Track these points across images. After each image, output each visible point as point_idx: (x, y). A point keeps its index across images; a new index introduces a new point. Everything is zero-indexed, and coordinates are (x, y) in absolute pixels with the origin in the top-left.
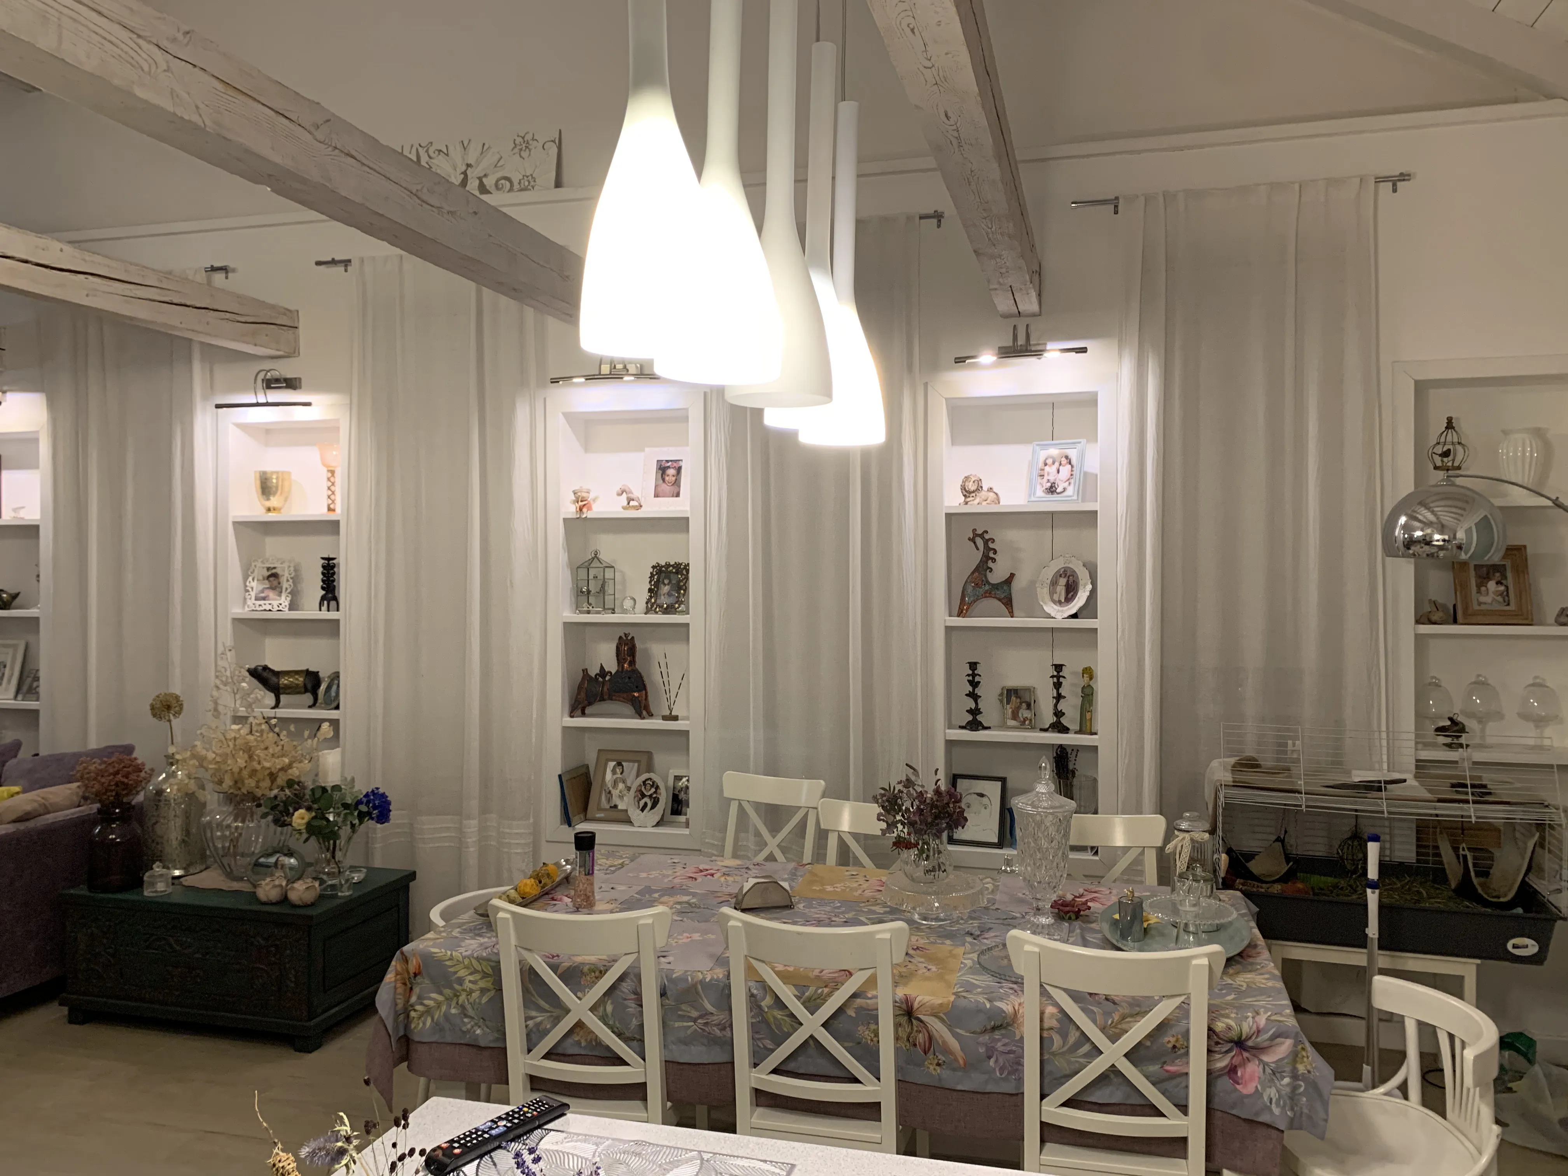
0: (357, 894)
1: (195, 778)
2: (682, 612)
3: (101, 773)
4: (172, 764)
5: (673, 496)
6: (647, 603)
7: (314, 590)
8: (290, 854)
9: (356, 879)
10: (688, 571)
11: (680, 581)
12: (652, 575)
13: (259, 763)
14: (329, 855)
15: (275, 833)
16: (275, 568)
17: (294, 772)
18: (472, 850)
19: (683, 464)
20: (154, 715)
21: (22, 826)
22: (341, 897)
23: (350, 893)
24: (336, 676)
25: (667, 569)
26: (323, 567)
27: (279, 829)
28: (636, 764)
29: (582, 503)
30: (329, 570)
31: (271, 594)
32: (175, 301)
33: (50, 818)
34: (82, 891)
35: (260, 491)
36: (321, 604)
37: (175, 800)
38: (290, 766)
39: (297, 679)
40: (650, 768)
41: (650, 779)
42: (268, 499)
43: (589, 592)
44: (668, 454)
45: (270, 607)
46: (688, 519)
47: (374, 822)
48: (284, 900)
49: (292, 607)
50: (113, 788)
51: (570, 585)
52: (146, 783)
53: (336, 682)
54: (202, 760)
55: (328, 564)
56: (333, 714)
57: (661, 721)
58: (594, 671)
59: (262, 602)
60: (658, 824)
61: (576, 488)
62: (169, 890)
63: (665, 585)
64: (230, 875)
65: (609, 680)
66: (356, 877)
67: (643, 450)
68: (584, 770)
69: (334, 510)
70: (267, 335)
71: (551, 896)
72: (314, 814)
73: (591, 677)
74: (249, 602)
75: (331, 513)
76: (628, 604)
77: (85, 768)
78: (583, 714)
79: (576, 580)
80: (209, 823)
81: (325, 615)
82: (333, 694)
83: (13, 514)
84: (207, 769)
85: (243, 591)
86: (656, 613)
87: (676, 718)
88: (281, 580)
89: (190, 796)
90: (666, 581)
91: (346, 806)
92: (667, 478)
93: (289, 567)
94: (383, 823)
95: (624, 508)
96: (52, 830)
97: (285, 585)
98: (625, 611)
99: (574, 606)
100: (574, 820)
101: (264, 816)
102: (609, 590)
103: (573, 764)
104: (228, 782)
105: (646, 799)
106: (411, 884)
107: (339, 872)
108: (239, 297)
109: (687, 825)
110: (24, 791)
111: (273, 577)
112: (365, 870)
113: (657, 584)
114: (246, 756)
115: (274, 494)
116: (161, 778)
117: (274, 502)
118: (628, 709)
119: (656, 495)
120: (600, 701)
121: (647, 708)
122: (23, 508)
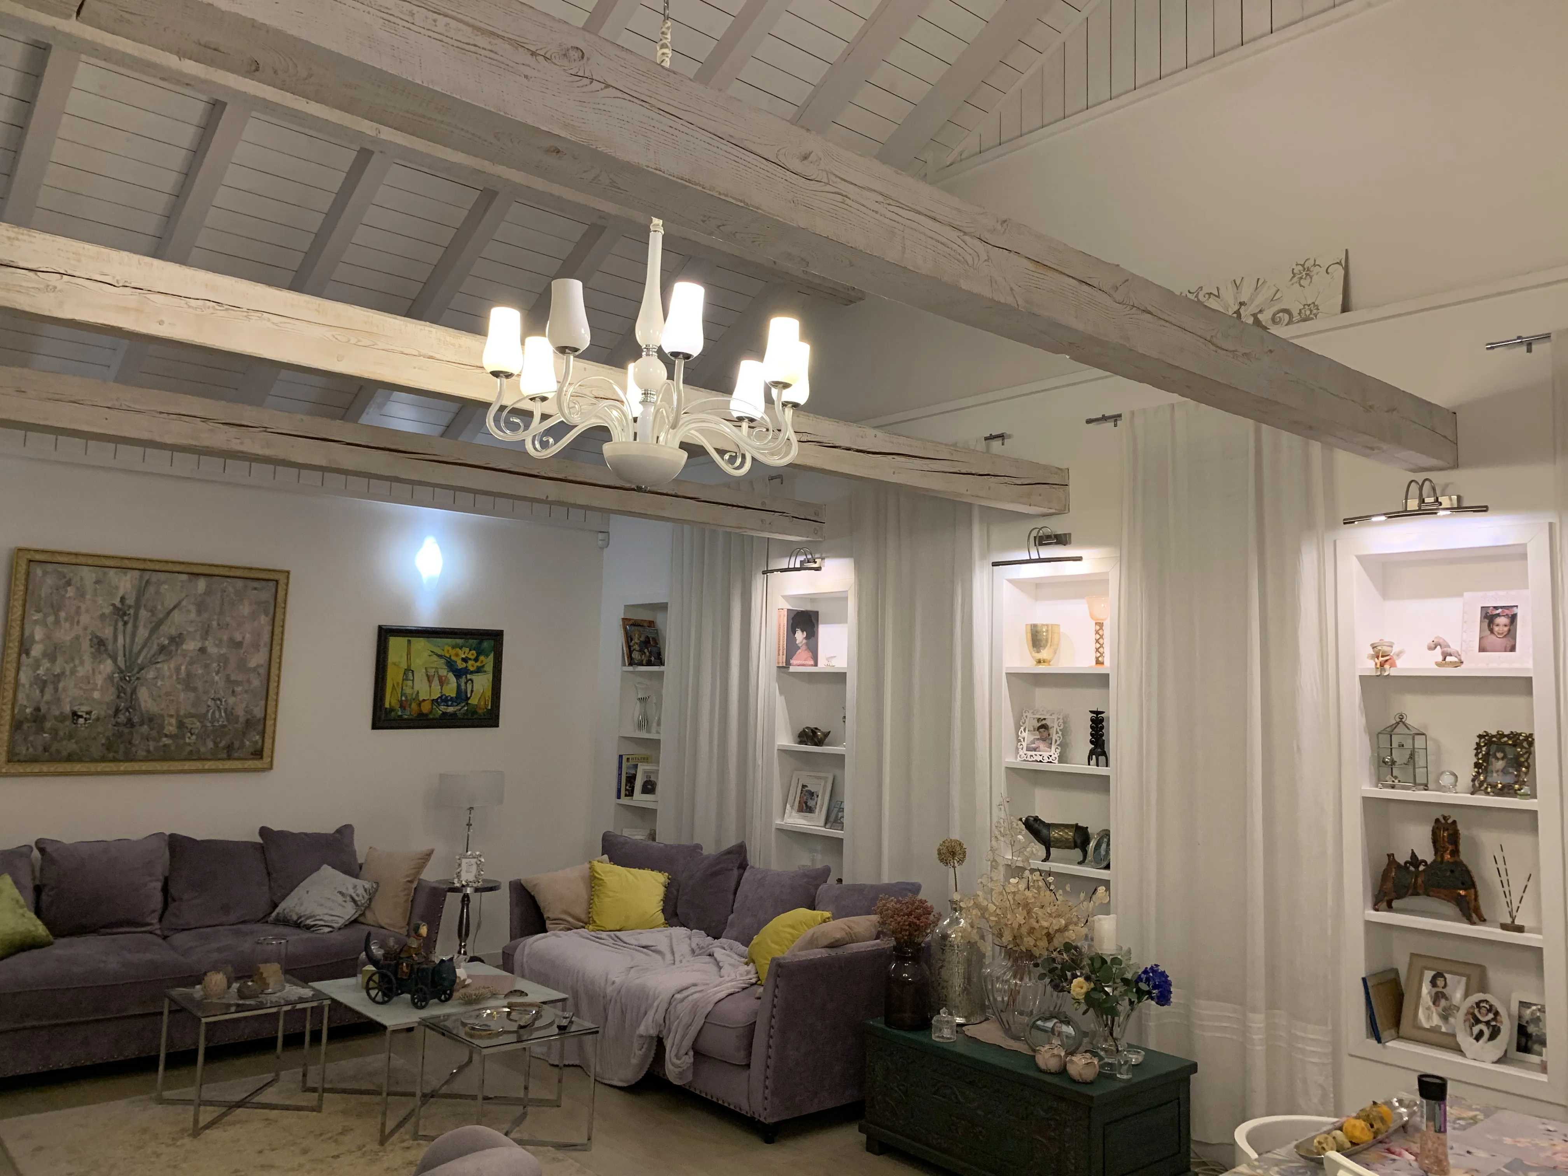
0: (1135, 1080)
1: (978, 928)
2: (1525, 796)
3: (896, 912)
4: (956, 911)
5: (1505, 651)
6: (1473, 780)
7: (1082, 744)
8: (1068, 1022)
9: (1134, 1062)
10: (1531, 744)
11: (1519, 755)
12: (1478, 747)
13: (1037, 922)
14: (1107, 1033)
15: (1052, 996)
16: (1045, 719)
17: (1071, 935)
18: (1259, 1049)
19: (1519, 612)
20: (941, 860)
21: (833, 952)
22: (1121, 1080)
23: (1130, 1076)
24: (1106, 835)
25: (1499, 739)
26: (1092, 720)
27: (1055, 993)
28: (1464, 979)
29: (1382, 657)
30: (1098, 724)
31: (1042, 745)
32: (963, 471)
33: (855, 947)
34: (878, 1023)
35: (1031, 644)
36: (1090, 759)
37: (958, 947)
38: (1066, 928)
39: (1067, 833)
40: (1483, 987)
41: (1486, 1001)
42: (1038, 652)
43: (1393, 762)
44: (1496, 599)
45: (1040, 758)
46: (1530, 679)
47: (1153, 1003)
48: (1063, 1072)
49: (1062, 759)
50: (908, 927)
51: (1369, 753)
52: (934, 927)
53: (1105, 840)
54: (984, 910)
55: (1097, 717)
56: (1103, 874)
57: (1500, 931)
58: (1402, 858)
59: (1033, 753)
60: (1499, 1061)
61: (1376, 640)
62: (954, 1038)
63: (1498, 759)
64: (1008, 1031)
65: (1424, 871)
66: (1135, 1059)
67: (1462, 595)
68: (1392, 976)
69: (1103, 663)
70: (1040, 495)
71: (1386, 1146)
72: (1092, 985)
73: (1399, 865)
74: (1021, 752)
75: (1099, 666)
76: (1446, 780)
77: (884, 905)
78: (1390, 908)
79: (1376, 747)
80: (990, 975)
81: (1093, 769)
82: (1103, 852)
83: (826, 663)
84: (987, 920)
85: (1015, 739)
86: (1488, 794)
87: (1520, 929)
88: (1051, 732)
89: (971, 946)
90: (1499, 755)
91: (1126, 981)
92: (1496, 629)
93: (1058, 719)
94: (1163, 1005)
95: (1437, 664)
96: (856, 959)
97: (1055, 737)
98: (1440, 788)
99: (1374, 780)
100: (1384, 1035)
101: (1042, 977)
102: (1420, 761)
103: (1379, 967)
104: (1007, 937)
105: (1482, 1026)
106: (1192, 1076)
107: (1117, 1050)
108: (1017, 461)
109: (1543, 1068)
110: (835, 917)
111: (1043, 727)
112: (1143, 1053)
113: (1486, 758)
114: (1025, 912)
115: (1045, 646)
116: (945, 923)
117: (1044, 654)
118: (1450, 909)
119: (1482, 649)
120: (1412, 895)
121: (1477, 910)
122: (835, 657)
